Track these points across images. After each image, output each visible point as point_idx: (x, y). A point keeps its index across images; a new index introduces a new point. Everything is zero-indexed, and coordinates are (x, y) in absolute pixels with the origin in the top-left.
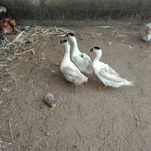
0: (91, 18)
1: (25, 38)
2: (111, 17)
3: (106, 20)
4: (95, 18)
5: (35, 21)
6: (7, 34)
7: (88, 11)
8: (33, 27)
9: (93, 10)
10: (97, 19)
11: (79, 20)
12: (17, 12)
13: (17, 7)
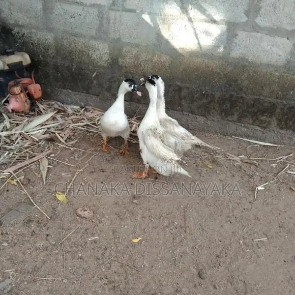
0: (226, 113)
1: (52, 130)
2: (280, 121)
3: (265, 126)
4: (235, 117)
5: (94, 98)
6: (13, 111)
7: (218, 95)
8: (86, 110)
9: (232, 96)
10: (239, 120)
11: (192, 112)
12: (57, 71)
13: (59, 61)
